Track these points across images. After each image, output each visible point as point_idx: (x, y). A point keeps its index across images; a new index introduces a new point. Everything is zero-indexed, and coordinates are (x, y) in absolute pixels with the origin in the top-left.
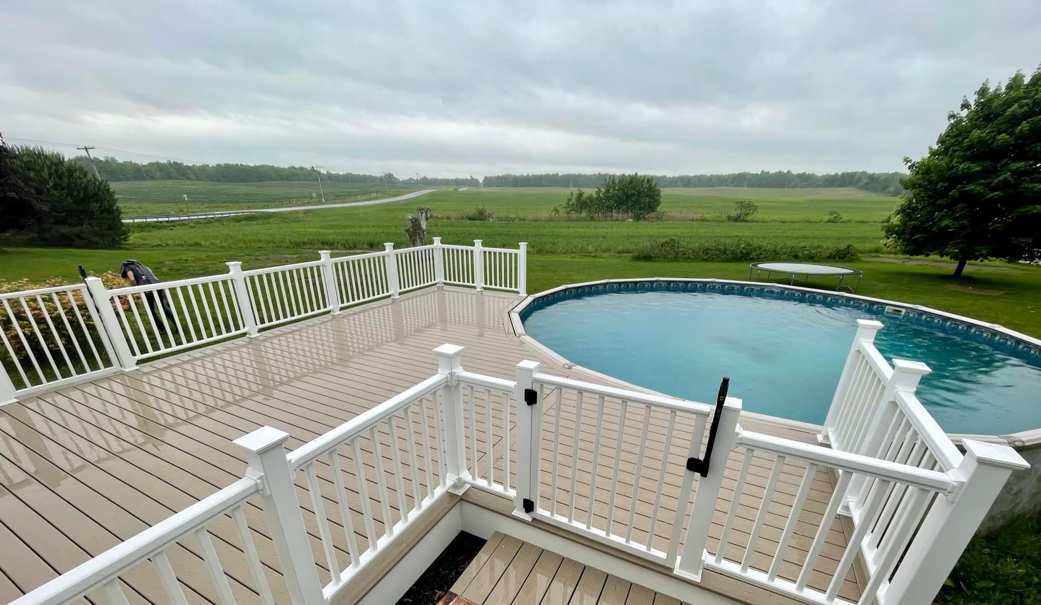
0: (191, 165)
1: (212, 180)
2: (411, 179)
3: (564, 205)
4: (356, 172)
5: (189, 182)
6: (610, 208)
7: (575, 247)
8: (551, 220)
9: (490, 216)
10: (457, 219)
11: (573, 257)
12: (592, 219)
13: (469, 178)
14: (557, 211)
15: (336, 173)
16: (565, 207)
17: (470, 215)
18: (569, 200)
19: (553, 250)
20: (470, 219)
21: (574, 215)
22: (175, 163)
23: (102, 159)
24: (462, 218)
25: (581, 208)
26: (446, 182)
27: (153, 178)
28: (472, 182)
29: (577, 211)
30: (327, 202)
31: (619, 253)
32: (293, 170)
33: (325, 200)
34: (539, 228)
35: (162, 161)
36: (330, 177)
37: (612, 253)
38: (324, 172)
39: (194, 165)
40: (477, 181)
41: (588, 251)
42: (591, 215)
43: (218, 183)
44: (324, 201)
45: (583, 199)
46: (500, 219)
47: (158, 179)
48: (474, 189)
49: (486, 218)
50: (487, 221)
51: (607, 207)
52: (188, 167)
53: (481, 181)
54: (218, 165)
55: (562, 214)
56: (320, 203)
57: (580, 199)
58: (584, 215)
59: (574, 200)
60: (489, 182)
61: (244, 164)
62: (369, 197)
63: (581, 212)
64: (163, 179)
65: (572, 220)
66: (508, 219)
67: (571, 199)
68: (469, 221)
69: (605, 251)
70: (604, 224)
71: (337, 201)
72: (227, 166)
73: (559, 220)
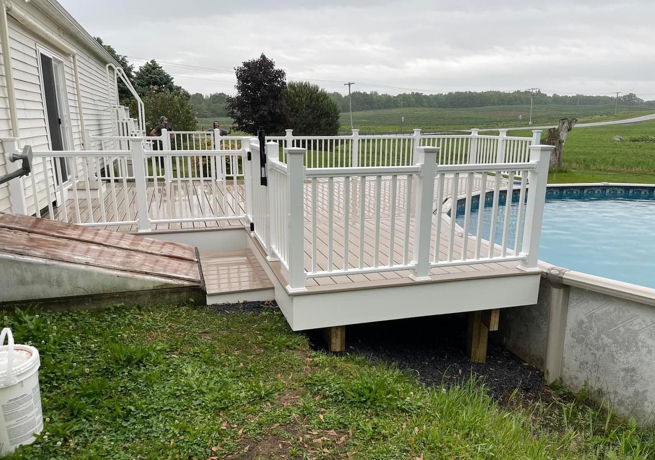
0: (429, 95)
1: (441, 106)
4: (587, 94)
22: (417, 94)
23: (368, 93)
27: (397, 107)
32: (517, 95)
33: (533, 123)
35: (407, 93)
36: (556, 99)
38: (550, 95)
43: (444, 109)
44: (530, 123)
47: (401, 107)
52: (426, 97)
54: (450, 94)
56: (526, 125)
64: (404, 107)
71: (549, 123)
72: (458, 94)
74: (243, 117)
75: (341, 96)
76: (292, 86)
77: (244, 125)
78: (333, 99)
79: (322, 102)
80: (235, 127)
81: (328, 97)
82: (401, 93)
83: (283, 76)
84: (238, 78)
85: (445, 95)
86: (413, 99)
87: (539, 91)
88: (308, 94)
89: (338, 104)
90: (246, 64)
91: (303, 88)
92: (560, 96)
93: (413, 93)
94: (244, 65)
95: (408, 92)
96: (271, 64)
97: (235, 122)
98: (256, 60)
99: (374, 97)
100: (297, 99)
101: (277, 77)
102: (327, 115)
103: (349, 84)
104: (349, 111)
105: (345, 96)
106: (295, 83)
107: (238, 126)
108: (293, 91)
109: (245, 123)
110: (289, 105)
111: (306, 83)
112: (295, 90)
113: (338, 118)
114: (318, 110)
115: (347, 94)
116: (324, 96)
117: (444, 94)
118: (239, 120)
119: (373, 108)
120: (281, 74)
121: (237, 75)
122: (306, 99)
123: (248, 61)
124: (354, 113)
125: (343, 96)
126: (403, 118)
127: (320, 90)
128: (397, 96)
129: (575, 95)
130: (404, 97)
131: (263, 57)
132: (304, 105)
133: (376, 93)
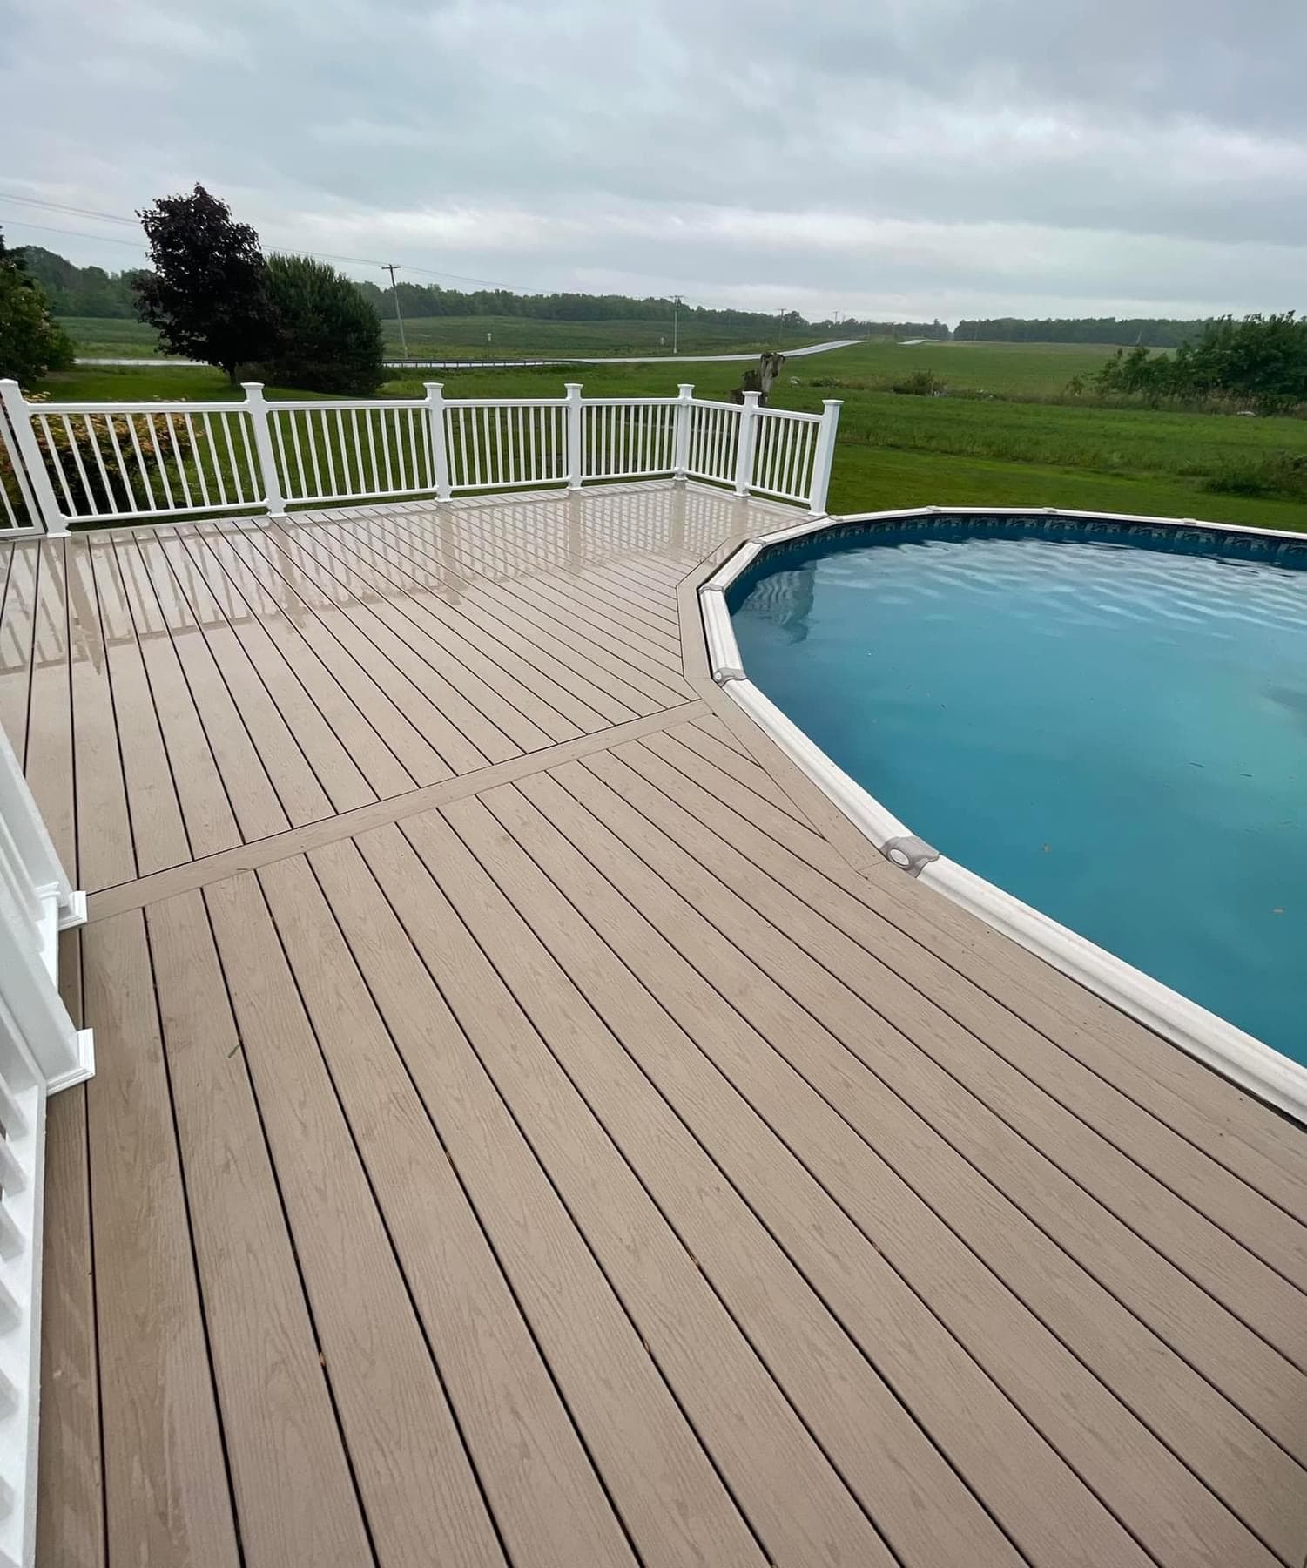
0: (522, 296)
1: (543, 316)
2: (828, 322)
3: (1097, 376)
4: (742, 309)
5: (512, 319)
6: (1203, 386)
7: (1082, 453)
8: (1059, 402)
9: (938, 387)
10: (875, 389)
11: (1067, 472)
12: (1154, 406)
13: (931, 323)
14: (1077, 386)
15: (711, 309)
16: (1097, 379)
17: (900, 384)
18: (1111, 365)
19: (1029, 455)
20: (898, 390)
21: (1116, 396)
22: (504, 293)
24: (886, 389)
25: (1135, 382)
26: (887, 329)
27: (473, 313)
28: (937, 330)
29: (1121, 388)
30: (681, 353)
31: (1182, 473)
32: (650, 304)
33: (679, 351)
34: (1024, 414)
37: (1161, 473)
38: (693, 307)
39: (525, 296)
40: (945, 327)
41: (1110, 463)
42: (1154, 398)
43: (547, 321)
44: (675, 351)
45: (1141, 364)
46: (954, 394)
47: (480, 314)
48: (935, 343)
49: (929, 392)
50: (929, 396)
51: (1197, 384)
53: (952, 330)
54: (555, 296)
55: (1090, 391)
56: (670, 354)
57: (1135, 364)
58: (1138, 396)
59: (1121, 366)
60: (966, 330)
61: (587, 294)
62: (748, 349)
63: (1130, 392)
64: (486, 314)
65: (1109, 405)
66: (972, 396)
67: (1115, 365)
68: (895, 394)
69: (1148, 467)
70: (1177, 417)
71: (696, 352)
73: (1081, 403)
74: (180, 326)
75: (378, 289)
76: (277, 263)
77: (185, 343)
78: (365, 296)
79: (344, 299)
80: (165, 347)
81: (354, 291)
82: (480, 291)
83: (254, 239)
84: (149, 235)
85: (548, 298)
86: (498, 302)
87: (679, 301)
88: (313, 284)
89: (376, 306)
90: (163, 205)
91: (302, 269)
92: (707, 309)
93: (498, 290)
94: (160, 206)
95: (490, 289)
96: (221, 211)
97: (163, 336)
98: (185, 197)
99: (436, 294)
100: (292, 291)
101: (240, 242)
102: (355, 325)
103: (391, 268)
104: (396, 317)
105: (386, 290)
106: (283, 258)
107: (170, 343)
108: (281, 274)
109: (187, 339)
110: (276, 303)
111: (306, 260)
112: (286, 273)
113: (378, 332)
114: (339, 316)
115: (389, 286)
116: (345, 286)
117: (545, 296)
118: (170, 331)
119: (435, 314)
120: (246, 234)
121: (146, 228)
122: (312, 293)
123: (167, 200)
124: (405, 321)
125: (382, 290)
126: (489, 334)
127: (336, 275)
128: (473, 295)
129: (725, 310)
130: (482, 296)
131: (199, 190)
132: (309, 305)
133: (437, 288)
